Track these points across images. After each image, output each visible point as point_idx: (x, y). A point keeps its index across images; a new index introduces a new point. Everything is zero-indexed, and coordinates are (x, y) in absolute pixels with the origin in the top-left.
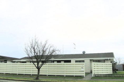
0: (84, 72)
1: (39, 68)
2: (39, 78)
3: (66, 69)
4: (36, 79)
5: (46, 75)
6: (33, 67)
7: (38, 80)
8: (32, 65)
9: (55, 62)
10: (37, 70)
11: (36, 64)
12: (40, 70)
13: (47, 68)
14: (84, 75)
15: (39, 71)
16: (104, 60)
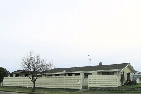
0: (81, 86)
1: (34, 81)
2: (35, 90)
3: (66, 82)
4: (33, 91)
5: (49, 88)
6: (28, 80)
7: (34, 92)
8: (28, 79)
9: (66, 75)
10: (33, 83)
11: (31, 77)
12: (36, 83)
13: (50, 81)
14: (81, 88)
15: (34, 84)
16: (113, 72)
